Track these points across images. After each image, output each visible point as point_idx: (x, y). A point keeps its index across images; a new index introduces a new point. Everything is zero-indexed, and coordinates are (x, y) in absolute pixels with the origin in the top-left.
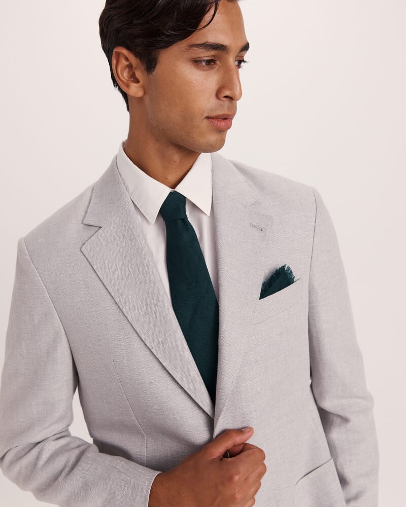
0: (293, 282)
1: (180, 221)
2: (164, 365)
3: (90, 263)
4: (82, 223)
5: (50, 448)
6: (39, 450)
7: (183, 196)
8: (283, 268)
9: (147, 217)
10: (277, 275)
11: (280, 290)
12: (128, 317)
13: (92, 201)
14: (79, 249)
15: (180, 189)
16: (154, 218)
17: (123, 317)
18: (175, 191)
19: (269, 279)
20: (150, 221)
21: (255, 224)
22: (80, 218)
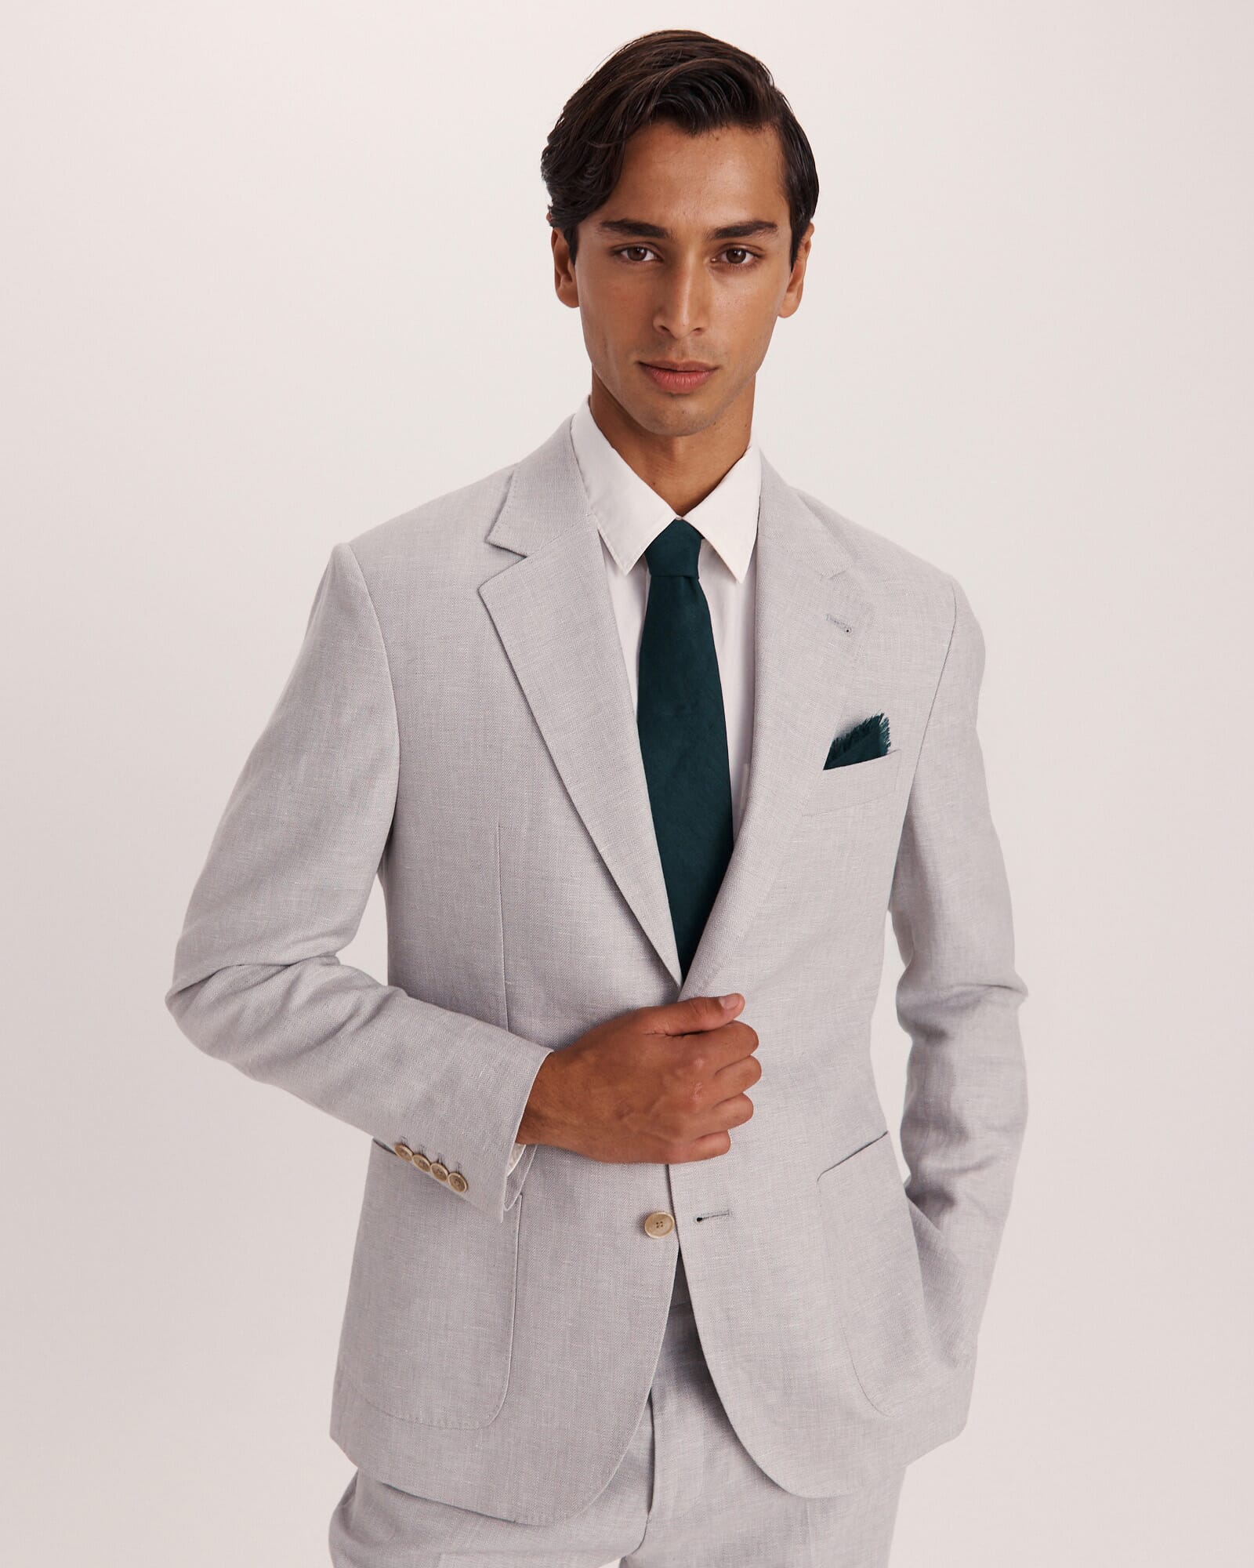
0: (885, 755)
1: (682, 580)
2: (600, 851)
3: (491, 620)
4: (486, 541)
5: (314, 978)
6: (292, 977)
7: (698, 532)
8: (877, 719)
9: (615, 558)
10: (864, 730)
11: (860, 762)
12: (549, 744)
13: (508, 503)
14: (476, 590)
15: (693, 518)
16: (632, 562)
17: (537, 742)
18: (683, 521)
19: (848, 735)
20: (620, 566)
21: (838, 617)
22: (482, 532)
